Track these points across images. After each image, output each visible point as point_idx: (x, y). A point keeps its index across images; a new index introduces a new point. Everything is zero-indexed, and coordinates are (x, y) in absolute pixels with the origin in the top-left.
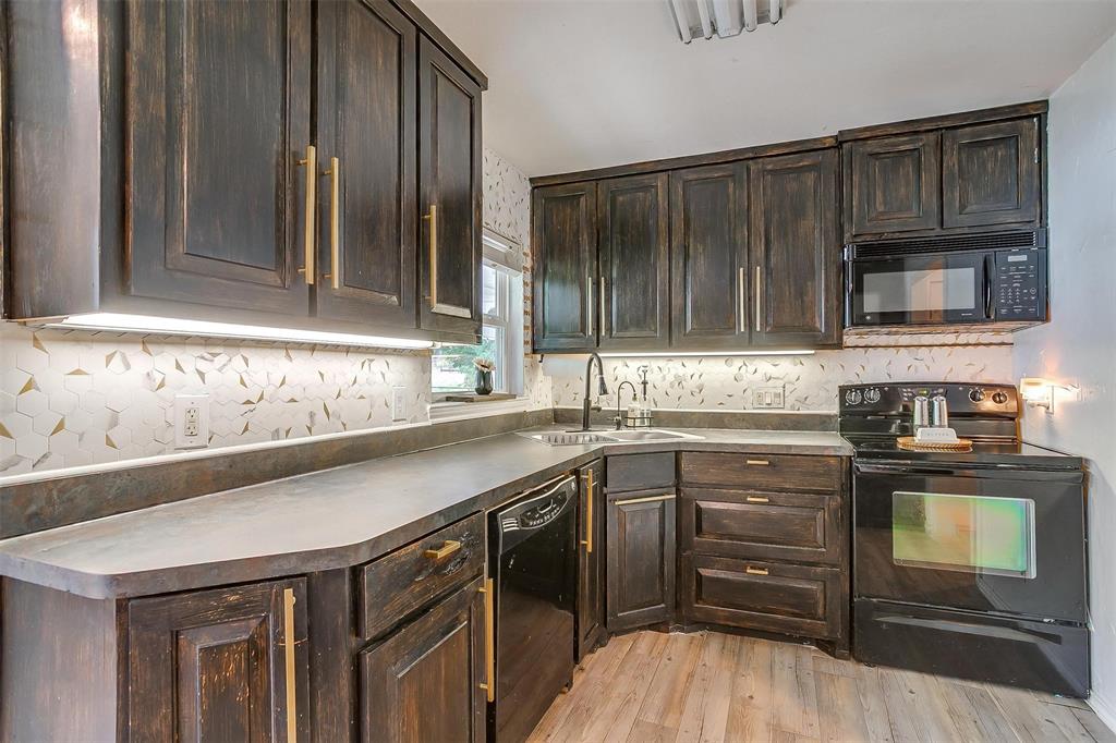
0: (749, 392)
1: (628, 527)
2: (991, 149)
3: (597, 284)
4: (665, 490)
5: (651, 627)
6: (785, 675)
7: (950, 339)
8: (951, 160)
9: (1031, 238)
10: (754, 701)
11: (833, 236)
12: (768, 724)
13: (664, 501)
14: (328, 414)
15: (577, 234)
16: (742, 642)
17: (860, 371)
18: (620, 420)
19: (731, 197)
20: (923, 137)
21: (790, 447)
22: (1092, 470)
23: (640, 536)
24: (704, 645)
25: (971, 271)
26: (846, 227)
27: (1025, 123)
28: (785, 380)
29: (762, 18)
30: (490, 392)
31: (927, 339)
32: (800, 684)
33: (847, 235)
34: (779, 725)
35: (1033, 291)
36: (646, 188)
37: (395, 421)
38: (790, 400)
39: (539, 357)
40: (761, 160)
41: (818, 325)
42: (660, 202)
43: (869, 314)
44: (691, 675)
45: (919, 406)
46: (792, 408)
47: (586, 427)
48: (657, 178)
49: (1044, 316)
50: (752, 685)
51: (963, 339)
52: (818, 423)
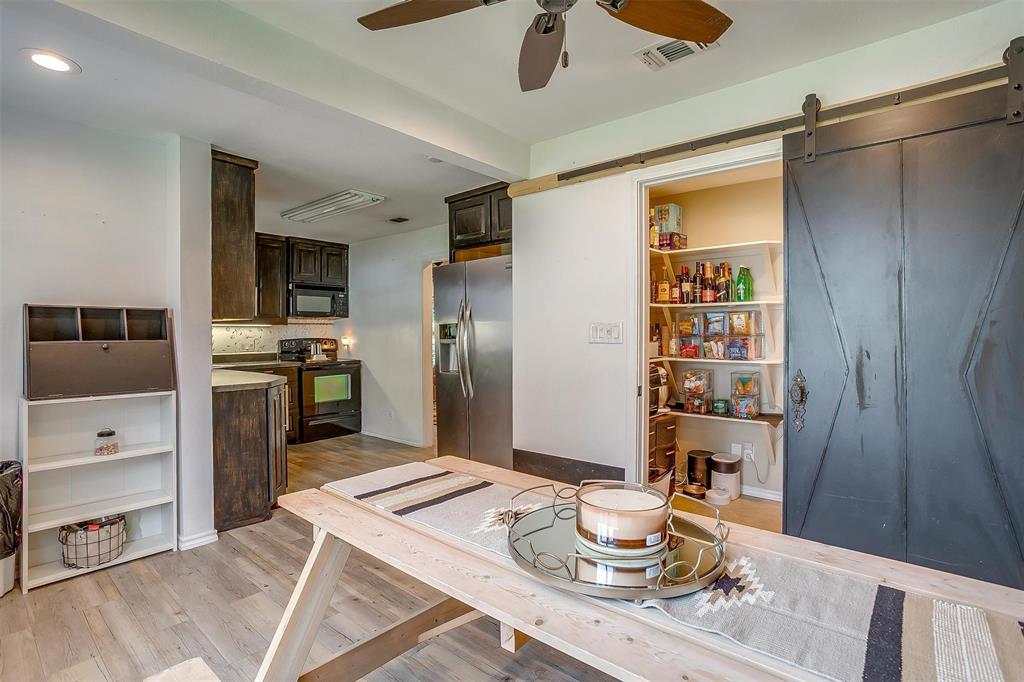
0: (238, 344)
2: (335, 257)
7: (317, 321)
8: (325, 257)
9: (345, 289)
11: (285, 278)
17: (286, 334)
20: (317, 247)
25: (329, 299)
26: (291, 276)
27: (343, 250)
28: (255, 338)
31: (309, 321)
33: (290, 279)
35: (345, 307)
38: (257, 347)
43: (298, 311)
45: (312, 347)
46: (259, 351)
49: (346, 316)
52: (273, 357)
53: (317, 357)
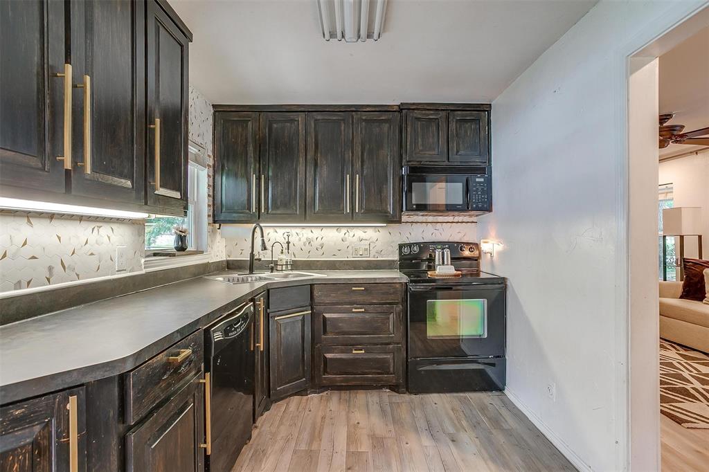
0: (350, 247)
1: (283, 333)
2: (469, 124)
3: (259, 179)
4: (305, 308)
5: (296, 394)
6: (375, 408)
7: (450, 219)
8: (453, 126)
9: (484, 170)
10: (360, 425)
11: (397, 160)
12: (368, 436)
13: (304, 315)
14: (64, 267)
15: (246, 146)
16: (350, 393)
17: (409, 236)
18: (273, 266)
19: (343, 133)
20: (440, 112)
21: (375, 279)
22: (508, 283)
23: (290, 338)
24: (328, 400)
25: (461, 184)
26: (404, 156)
27: (482, 113)
28: (371, 240)
29: (369, 36)
30: (186, 249)
31: (440, 219)
32: (383, 412)
33: (404, 161)
34: (374, 435)
35: (486, 196)
36: (292, 121)
37: (117, 271)
38: (373, 252)
39: (217, 225)
40: (359, 113)
41: (389, 210)
42: (300, 131)
43: (414, 204)
44: (324, 418)
45: (438, 254)
46: (374, 257)
47: (251, 271)
48: (298, 115)
49: (490, 210)
50: (358, 416)
51: (457, 219)
52: (387, 265)
53: (444, 270)
